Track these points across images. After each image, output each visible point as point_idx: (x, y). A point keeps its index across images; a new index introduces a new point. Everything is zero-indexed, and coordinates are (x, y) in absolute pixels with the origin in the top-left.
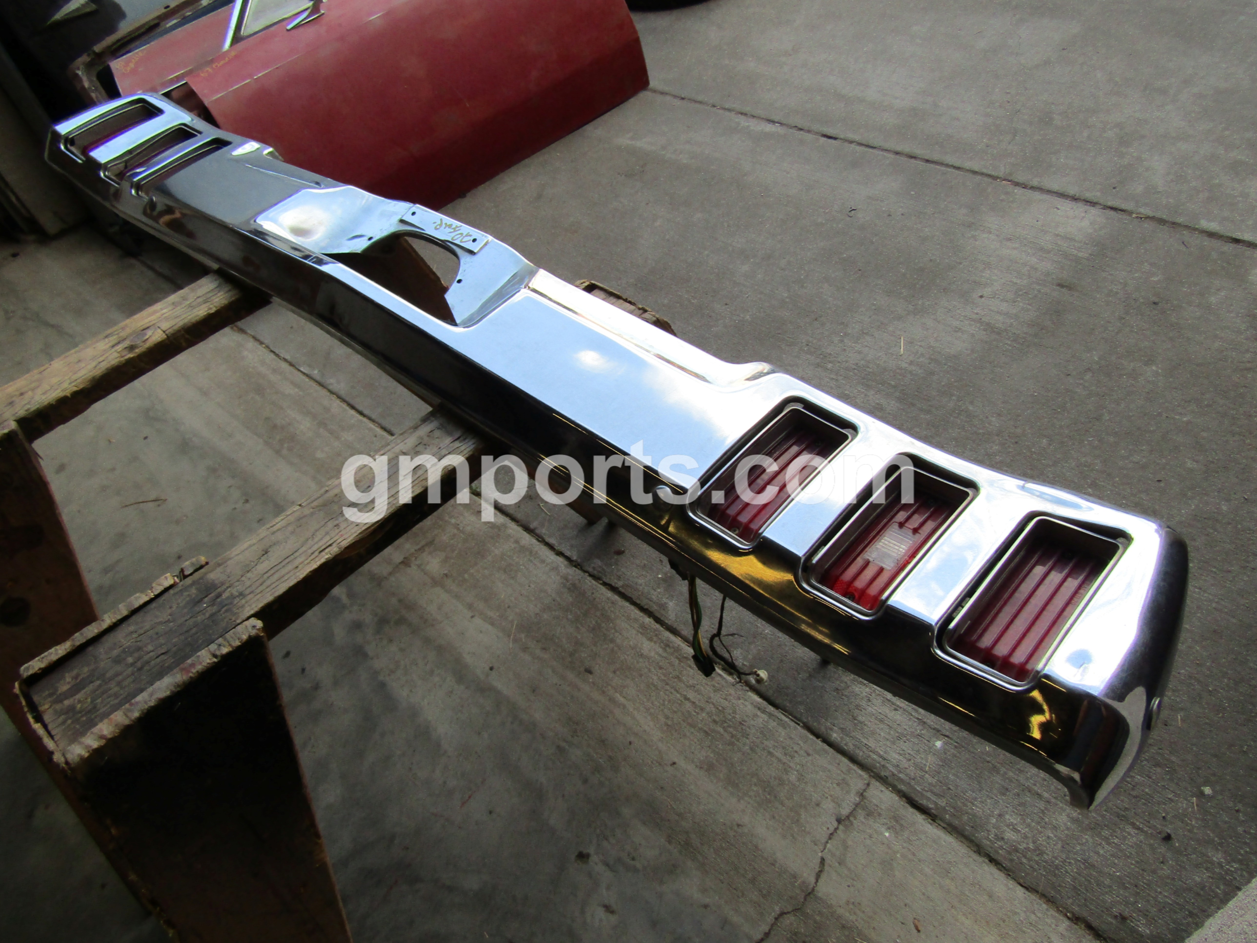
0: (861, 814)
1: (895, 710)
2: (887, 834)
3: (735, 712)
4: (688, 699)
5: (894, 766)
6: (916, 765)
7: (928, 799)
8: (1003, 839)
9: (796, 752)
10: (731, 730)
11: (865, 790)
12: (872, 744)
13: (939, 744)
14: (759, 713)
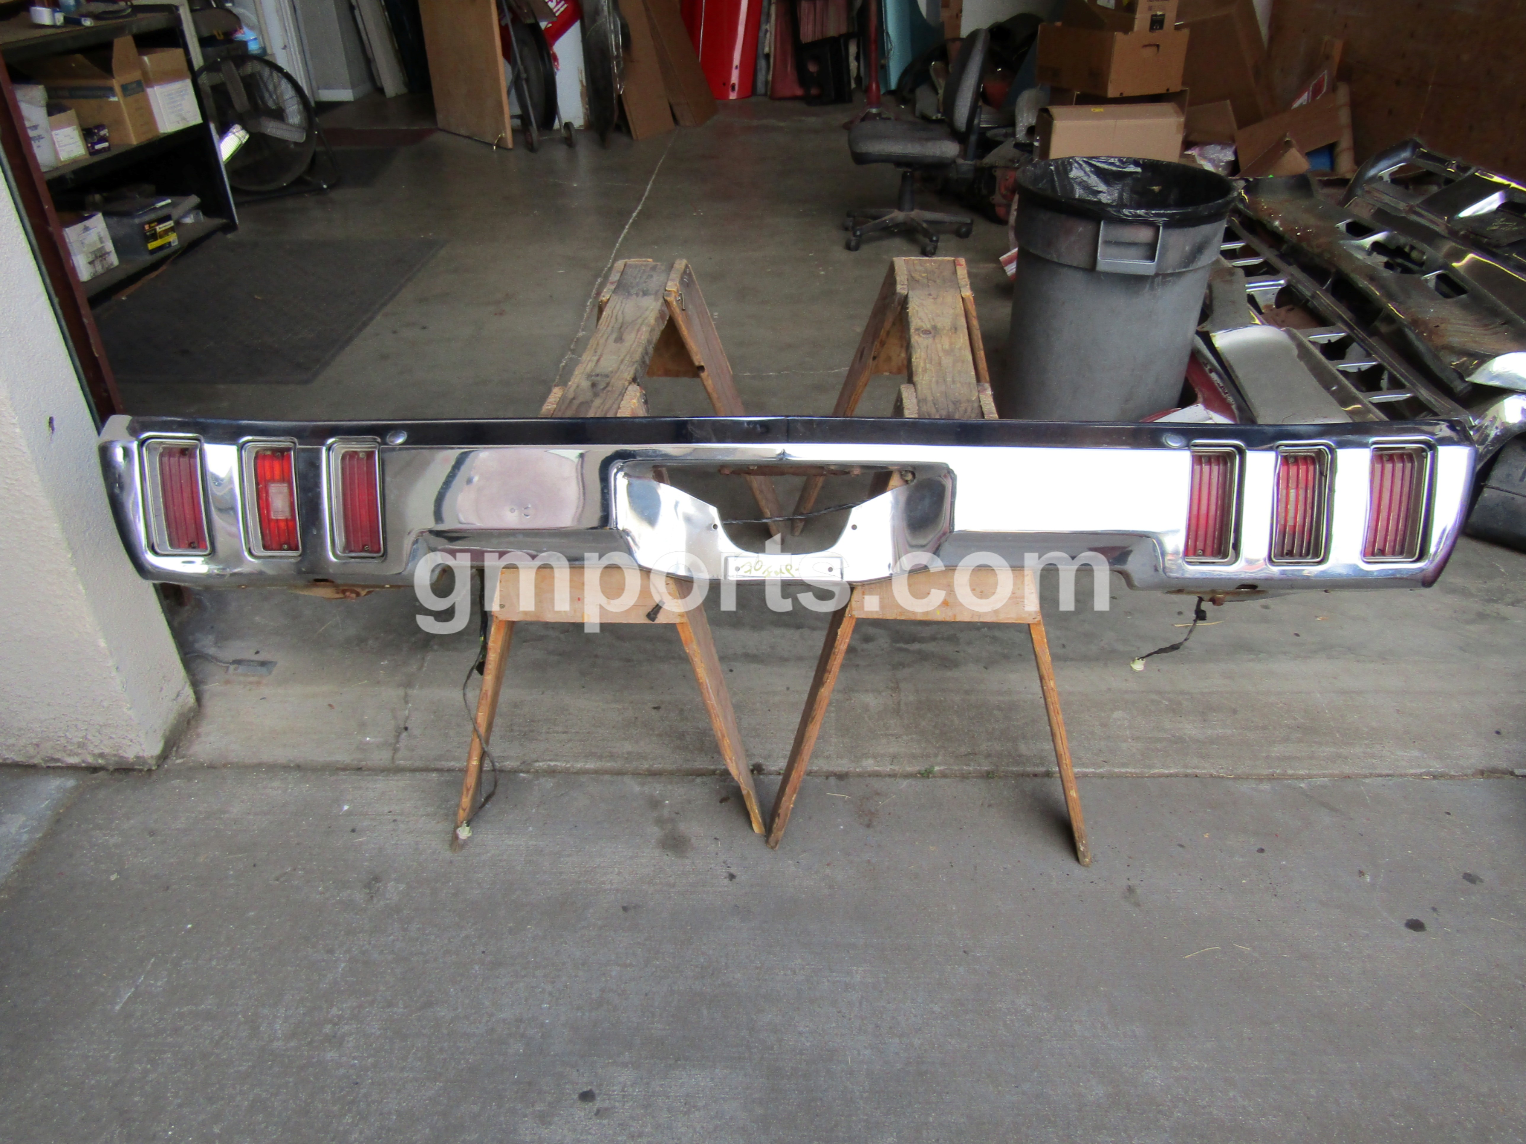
0: (392, 740)
1: (390, 812)
2: (368, 739)
3: (521, 745)
4: (563, 733)
5: (380, 780)
6: (361, 788)
7: (344, 775)
8: (282, 780)
9: (458, 747)
10: (516, 734)
11: (394, 754)
12: (402, 783)
13: (346, 808)
14: (502, 754)
